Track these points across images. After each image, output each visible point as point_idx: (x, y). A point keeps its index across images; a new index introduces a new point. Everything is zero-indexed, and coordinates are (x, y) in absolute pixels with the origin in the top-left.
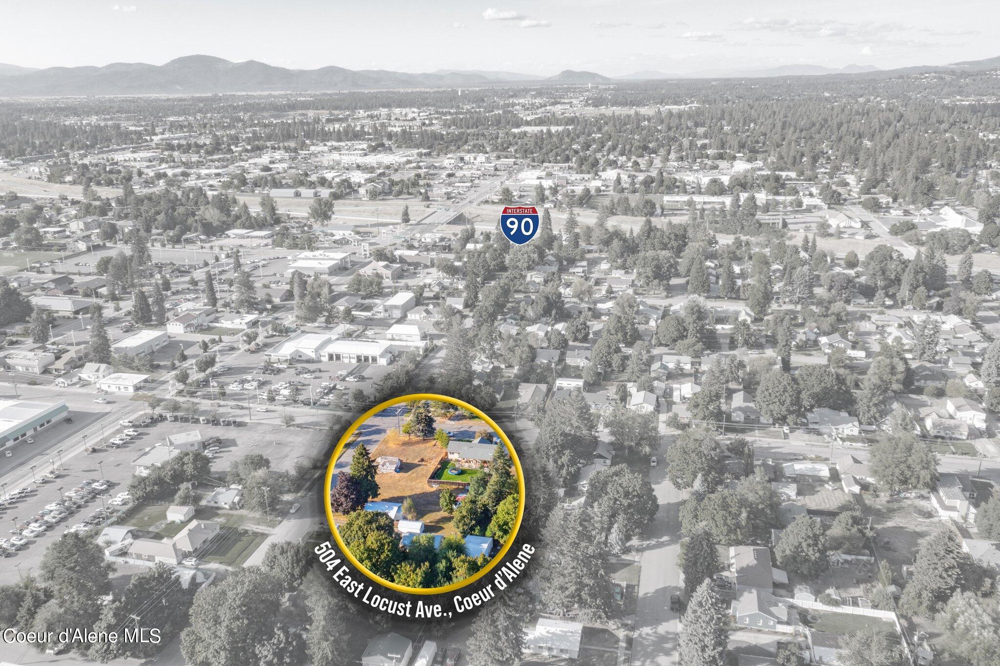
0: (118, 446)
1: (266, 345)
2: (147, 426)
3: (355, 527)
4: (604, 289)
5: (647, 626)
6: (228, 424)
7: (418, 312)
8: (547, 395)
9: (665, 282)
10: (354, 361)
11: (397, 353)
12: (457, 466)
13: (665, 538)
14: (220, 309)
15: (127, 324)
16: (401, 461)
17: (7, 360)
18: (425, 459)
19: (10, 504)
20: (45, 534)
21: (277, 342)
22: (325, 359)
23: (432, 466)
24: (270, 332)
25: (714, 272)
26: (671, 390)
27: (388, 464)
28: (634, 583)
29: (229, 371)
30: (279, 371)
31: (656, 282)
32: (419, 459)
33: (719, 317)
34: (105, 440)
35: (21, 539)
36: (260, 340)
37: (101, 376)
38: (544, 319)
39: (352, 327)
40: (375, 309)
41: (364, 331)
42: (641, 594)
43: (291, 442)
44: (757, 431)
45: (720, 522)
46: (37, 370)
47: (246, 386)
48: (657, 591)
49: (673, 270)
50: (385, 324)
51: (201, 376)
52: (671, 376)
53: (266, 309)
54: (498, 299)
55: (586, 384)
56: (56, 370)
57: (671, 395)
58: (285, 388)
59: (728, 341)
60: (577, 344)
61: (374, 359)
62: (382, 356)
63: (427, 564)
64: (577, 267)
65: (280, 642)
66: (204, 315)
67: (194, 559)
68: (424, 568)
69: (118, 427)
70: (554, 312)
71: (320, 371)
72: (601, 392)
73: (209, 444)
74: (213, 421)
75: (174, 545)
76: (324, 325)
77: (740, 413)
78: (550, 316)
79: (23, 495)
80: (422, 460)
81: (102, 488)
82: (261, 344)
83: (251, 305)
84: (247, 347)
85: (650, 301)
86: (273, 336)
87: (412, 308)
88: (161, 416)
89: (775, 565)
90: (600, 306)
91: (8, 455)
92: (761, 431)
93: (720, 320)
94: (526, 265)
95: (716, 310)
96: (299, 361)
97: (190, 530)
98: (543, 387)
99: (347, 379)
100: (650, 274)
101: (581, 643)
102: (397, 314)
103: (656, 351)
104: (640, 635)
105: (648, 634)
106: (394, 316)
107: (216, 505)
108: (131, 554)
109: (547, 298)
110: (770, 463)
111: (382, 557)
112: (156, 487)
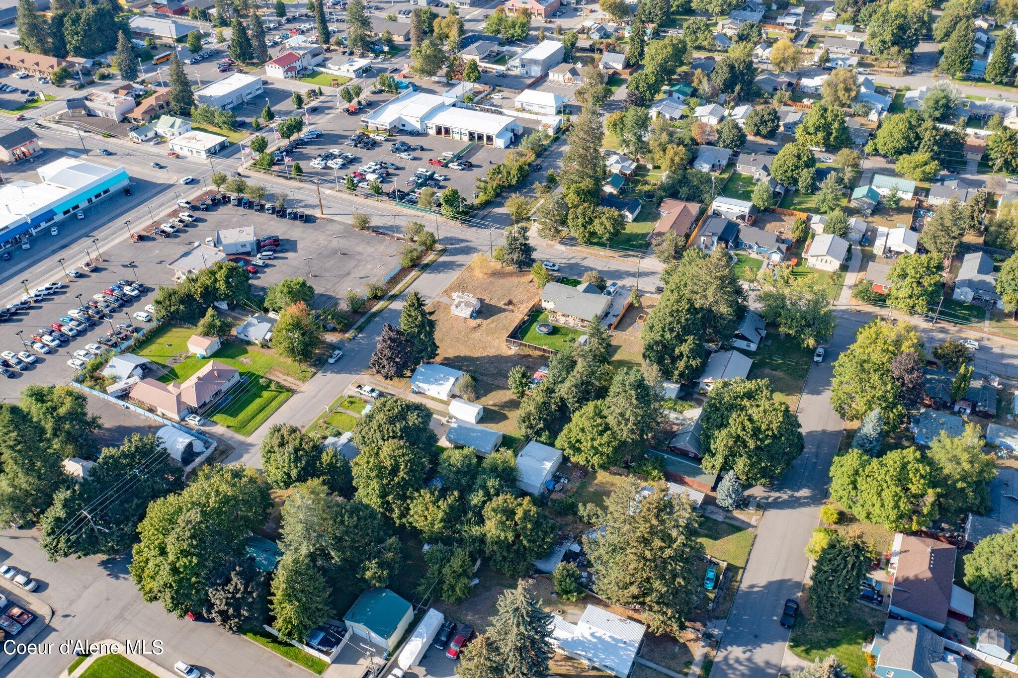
0: (168, 235)
1: (371, 105)
2: (207, 209)
3: (374, 425)
4: (818, 53)
5: (738, 646)
6: (295, 217)
7: (562, 72)
8: (697, 220)
9: (908, 51)
10: (466, 138)
11: (520, 132)
12: (551, 319)
13: (804, 492)
14: (332, 48)
15: (227, 59)
16: (481, 301)
17: (87, 103)
18: (514, 301)
19: (36, 302)
20: (57, 351)
21: (384, 101)
22: (432, 132)
23: (519, 315)
24: (379, 87)
25: (984, 38)
26: (874, 232)
27: (463, 305)
28: (739, 563)
29: (319, 138)
30: (375, 144)
31: (895, 49)
32: (506, 301)
33: (975, 115)
34: (156, 224)
35: (29, 356)
36: (365, 96)
37: (176, 133)
38: (723, 97)
39: (478, 87)
40: (511, 63)
41: (490, 94)
42: (744, 586)
43: (360, 254)
44: (987, 323)
45: (889, 502)
46: (115, 117)
47: (330, 163)
48: (770, 584)
49: (924, 31)
50: (517, 84)
51: (285, 143)
52: (880, 208)
53: (383, 52)
54: (666, 62)
55: (754, 210)
56: (135, 119)
57: (871, 242)
58: (374, 172)
59: (979, 157)
60: (759, 139)
61: (490, 138)
62: (499, 135)
63: (456, 493)
64: (789, 14)
65: (237, 590)
66: (309, 56)
67: (198, 418)
68: (450, 500)
69: (176, 207)
70: (738, 88)
71: (422, 149)
72: (773, 224)
73: (264, 246)
74: (279, 212)
75: (179, 396)
76: (444, 80)
77: (968, 290)
78: (733, 92)
79: (51, 291)
80: (510, 303)
81: (133, 294)
82: (364, 103)
83: (369, 46)
84: (347, 105)
85: (880, 80)
86: (381, 91)
87: (558, 64)
88: (224, 197)
89: (960, 583)
90: (805, 82)
91: (53, 233)
92: (994, 323)
93: (977, 120)
94: (717, 9)
95: (973, 104)
96: (402, 132)
97: (199, 378)
98: (694, 208)
99: (450, 165)
100: (888, 37)
101: (638, 653)
102: (536, 71)
103: (867, 164)
104: (726, 659)
105: (737, 660)
106: (533, 74)
107: (245, 338)
108: (133, 399)
109: (732, 67)
110: (996, 384)
111: (396, 479)
112: (182, 307)
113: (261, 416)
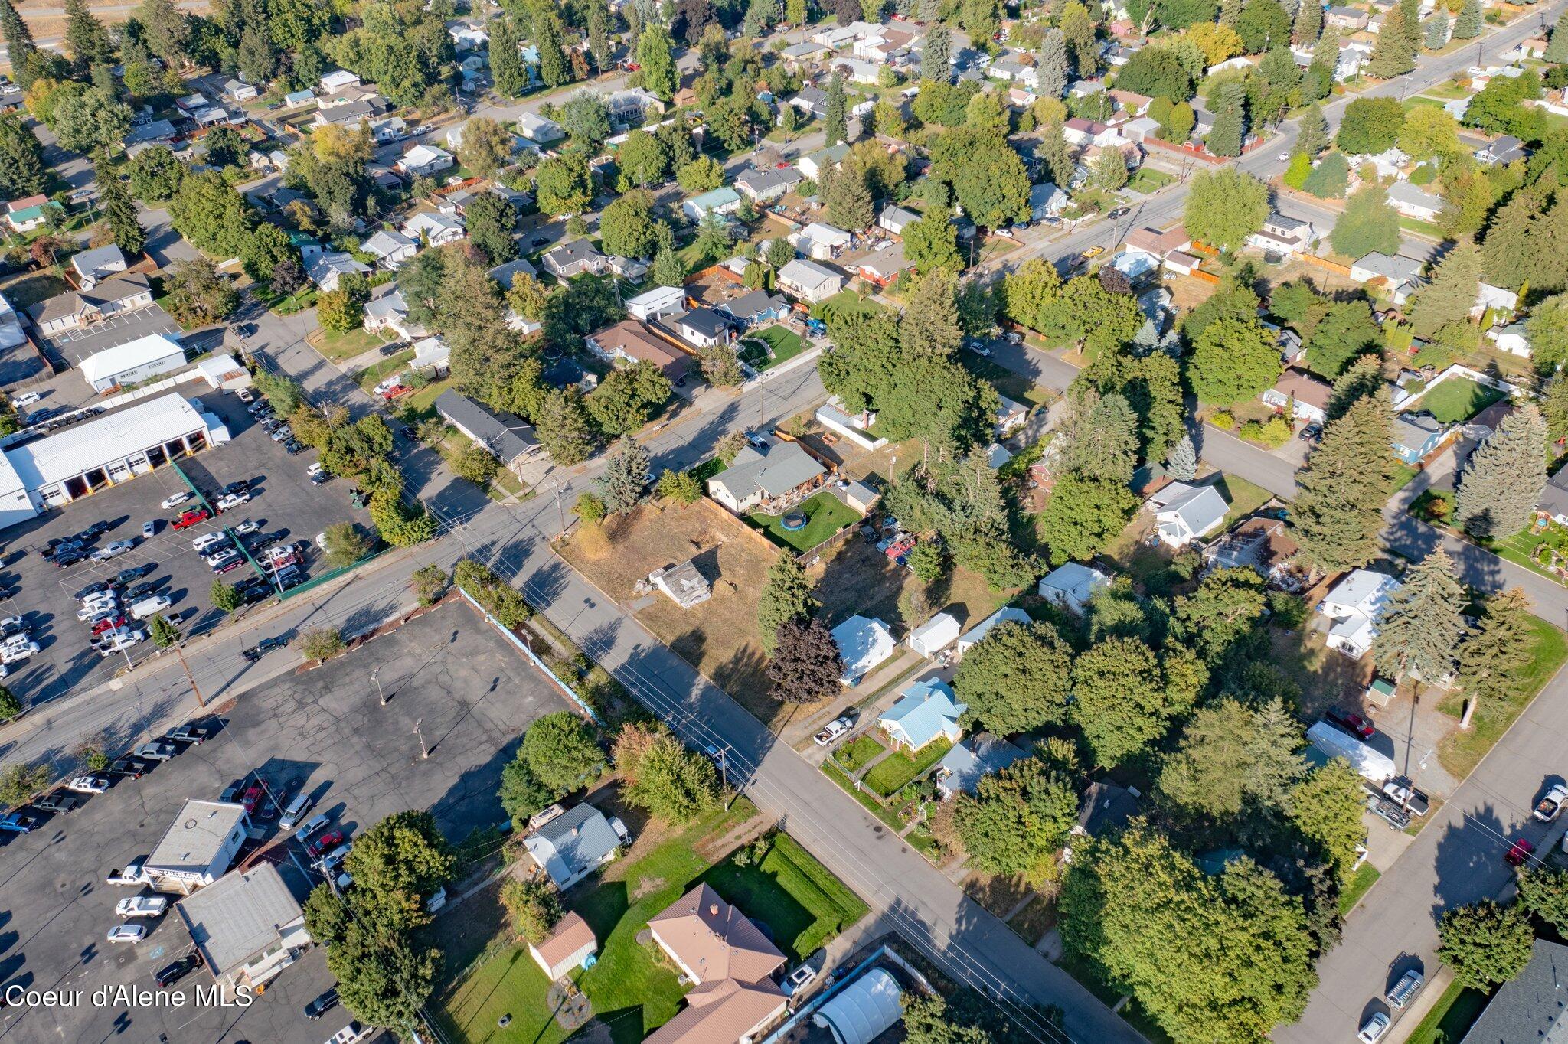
10: (144, 468)
18: (695, 537)
22: (63, 499)
61: (197, 440)
80: (696, 543)
113: (821, 882)
